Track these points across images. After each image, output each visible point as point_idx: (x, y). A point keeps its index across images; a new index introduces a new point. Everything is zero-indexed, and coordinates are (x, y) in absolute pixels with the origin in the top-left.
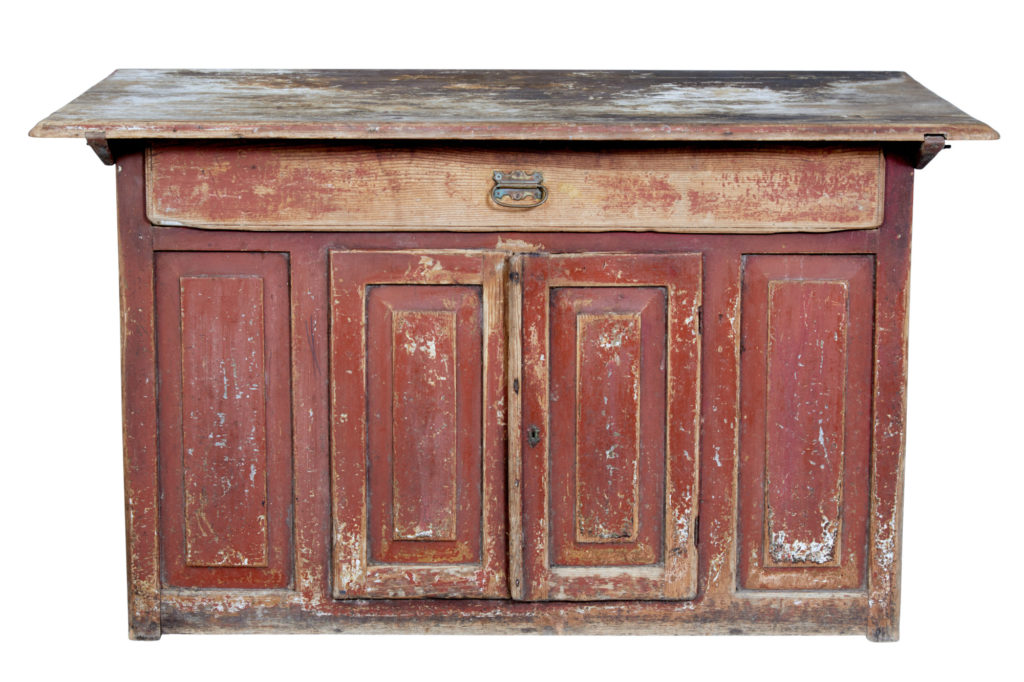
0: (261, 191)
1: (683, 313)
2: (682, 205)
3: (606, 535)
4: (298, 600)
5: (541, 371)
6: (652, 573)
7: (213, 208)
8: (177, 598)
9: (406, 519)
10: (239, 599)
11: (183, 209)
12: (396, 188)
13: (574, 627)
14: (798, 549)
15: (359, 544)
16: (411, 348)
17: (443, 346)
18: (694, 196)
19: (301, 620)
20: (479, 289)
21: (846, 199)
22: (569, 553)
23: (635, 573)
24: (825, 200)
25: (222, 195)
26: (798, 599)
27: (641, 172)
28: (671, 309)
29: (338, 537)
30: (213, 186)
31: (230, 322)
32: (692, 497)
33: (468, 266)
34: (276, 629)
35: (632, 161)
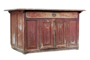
0: (35, 15)
1: (65, 24)
2: (65, 16)
3: (60, 42)
4: (38, 50)
5: (56, 29)
6: (63, 45)
7: (32, 16)
8: (28, 50)
9: (46, 42)
10: (33, 50)
11: (29, 16)
12: (45, 15)
13: (58, 50)
14: (72, 43)
15: (43, 44)
16: (46, 28)
17: (49, 28)
18: (66, 15)
19: (38, 51)
20: (51, 23)
21: (75, 16)
22: (58, 44)
23: (62, 45)
24: (74, 16)
25: (32, 15)
26: (73, 47)
27: (62, 14)
28: (64, 24)
29: (41, 44)
30: (32, 14)
31: (32, 26)
32: (66, 39)
33: (51, 21)
34: (36, 52)
35: (62, 13)
